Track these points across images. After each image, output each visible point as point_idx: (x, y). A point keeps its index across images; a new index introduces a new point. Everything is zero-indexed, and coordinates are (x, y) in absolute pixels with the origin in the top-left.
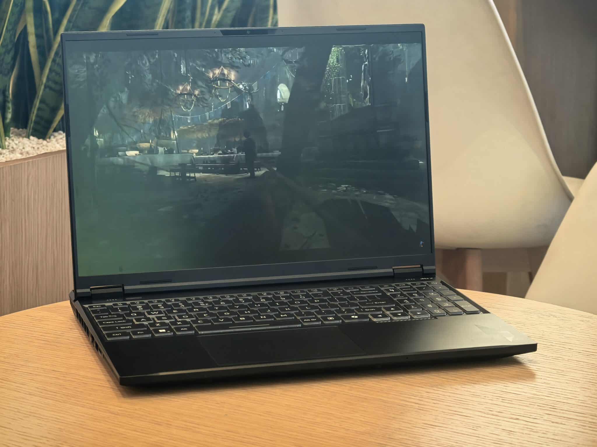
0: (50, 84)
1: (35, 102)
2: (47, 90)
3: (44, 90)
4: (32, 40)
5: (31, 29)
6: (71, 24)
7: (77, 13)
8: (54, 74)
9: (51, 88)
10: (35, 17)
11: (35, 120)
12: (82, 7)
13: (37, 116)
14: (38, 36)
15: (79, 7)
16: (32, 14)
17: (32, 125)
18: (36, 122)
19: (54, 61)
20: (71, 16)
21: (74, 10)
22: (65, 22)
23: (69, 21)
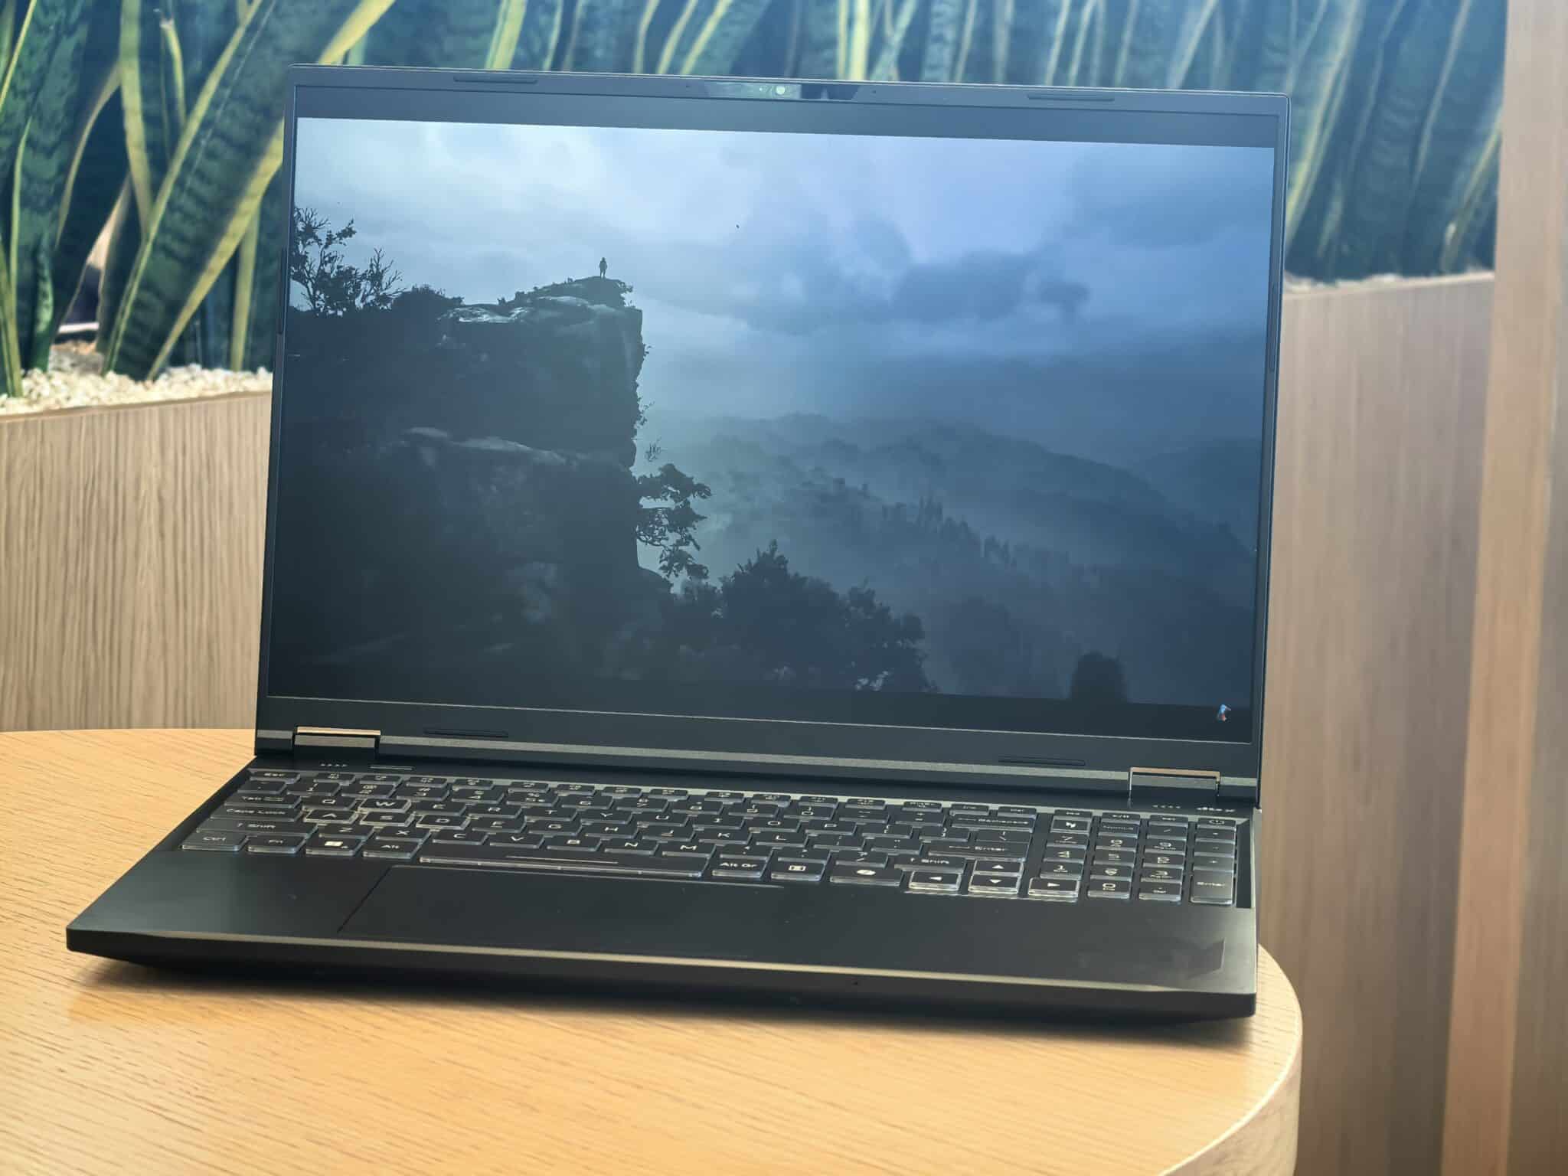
0: (168, 239)
1: (128, 287)
2: (161, 256)
3: (152, 257)
4: (135, 128)
5: (133, 101)
6: (227, 92)
7: (243, 62)
8: (177, 216)
9: (169, 253)
10: (144, 70)
11: (125, 332)
12: (257, 45)
13: (133, 321)
14: (150, 120)
15: (251, 47)
16: (135, 63)
17: (118, 345)
18: (128, 338)
19: (180, 183)
20: (229, 71)
21: (238, 55)
22: (212, 85)
23: (223, 83)
